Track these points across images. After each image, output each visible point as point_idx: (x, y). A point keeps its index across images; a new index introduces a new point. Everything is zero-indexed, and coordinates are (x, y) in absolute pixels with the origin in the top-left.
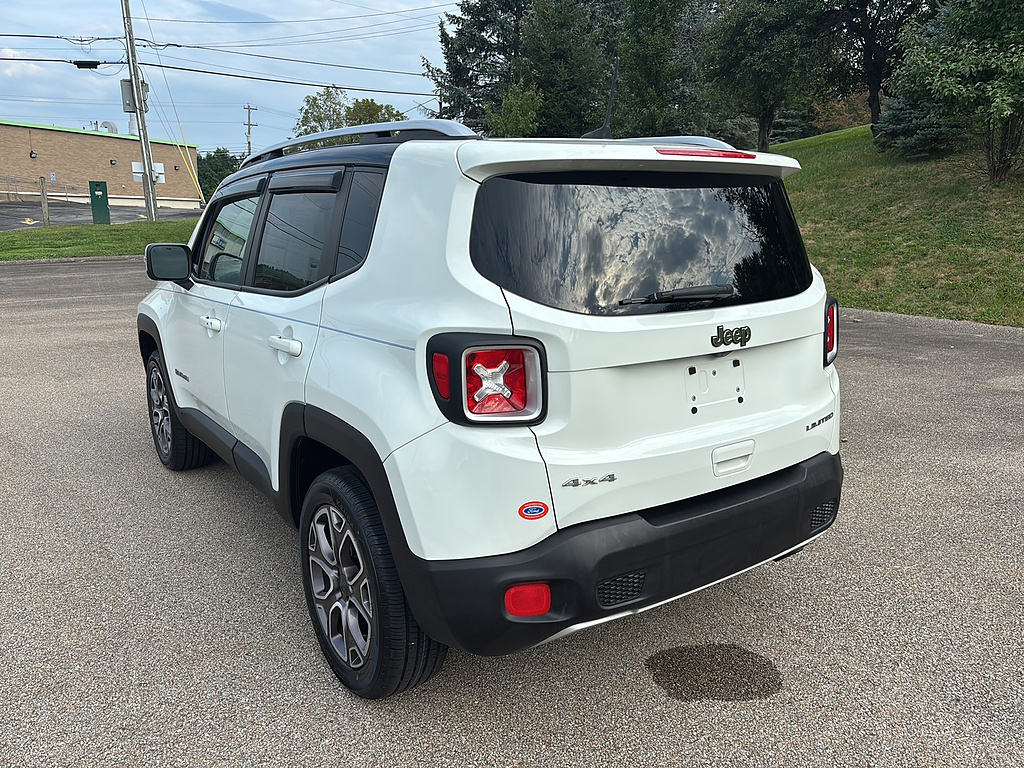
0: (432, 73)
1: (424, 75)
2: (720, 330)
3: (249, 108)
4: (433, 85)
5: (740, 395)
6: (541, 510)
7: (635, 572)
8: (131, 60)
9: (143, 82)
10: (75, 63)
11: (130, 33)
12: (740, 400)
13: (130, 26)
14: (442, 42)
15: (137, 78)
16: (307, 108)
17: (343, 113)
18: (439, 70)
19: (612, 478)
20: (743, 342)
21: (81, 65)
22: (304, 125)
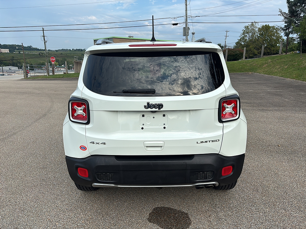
0: (282, 14)
1: (279, 15)
2: (148, 104)
3: (227, 31)
4: (283, 18)
5: (164, 126)
6: (85, 148)
7: (110, 173)
8: (186, 22)
9: (188, 27)
10: (172, 24)
11: (187, 14)
12: (165, 128)
13: (187, 13)
14: (287, 3)
15: (187, 27)
16: (245, 29)
17: (257, 30)
18: (285, 13)
19: (104, 144)
20: (159, 109)
21: (174, 24)
22: (243, 35)
